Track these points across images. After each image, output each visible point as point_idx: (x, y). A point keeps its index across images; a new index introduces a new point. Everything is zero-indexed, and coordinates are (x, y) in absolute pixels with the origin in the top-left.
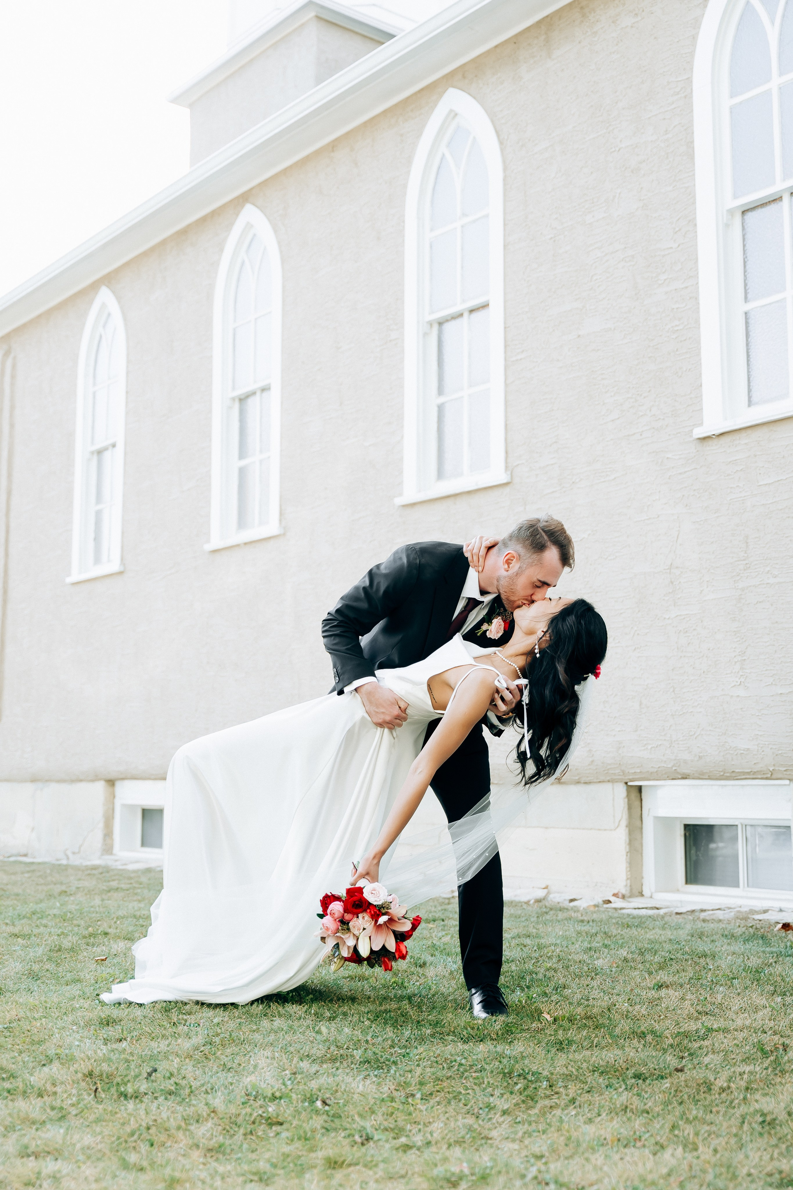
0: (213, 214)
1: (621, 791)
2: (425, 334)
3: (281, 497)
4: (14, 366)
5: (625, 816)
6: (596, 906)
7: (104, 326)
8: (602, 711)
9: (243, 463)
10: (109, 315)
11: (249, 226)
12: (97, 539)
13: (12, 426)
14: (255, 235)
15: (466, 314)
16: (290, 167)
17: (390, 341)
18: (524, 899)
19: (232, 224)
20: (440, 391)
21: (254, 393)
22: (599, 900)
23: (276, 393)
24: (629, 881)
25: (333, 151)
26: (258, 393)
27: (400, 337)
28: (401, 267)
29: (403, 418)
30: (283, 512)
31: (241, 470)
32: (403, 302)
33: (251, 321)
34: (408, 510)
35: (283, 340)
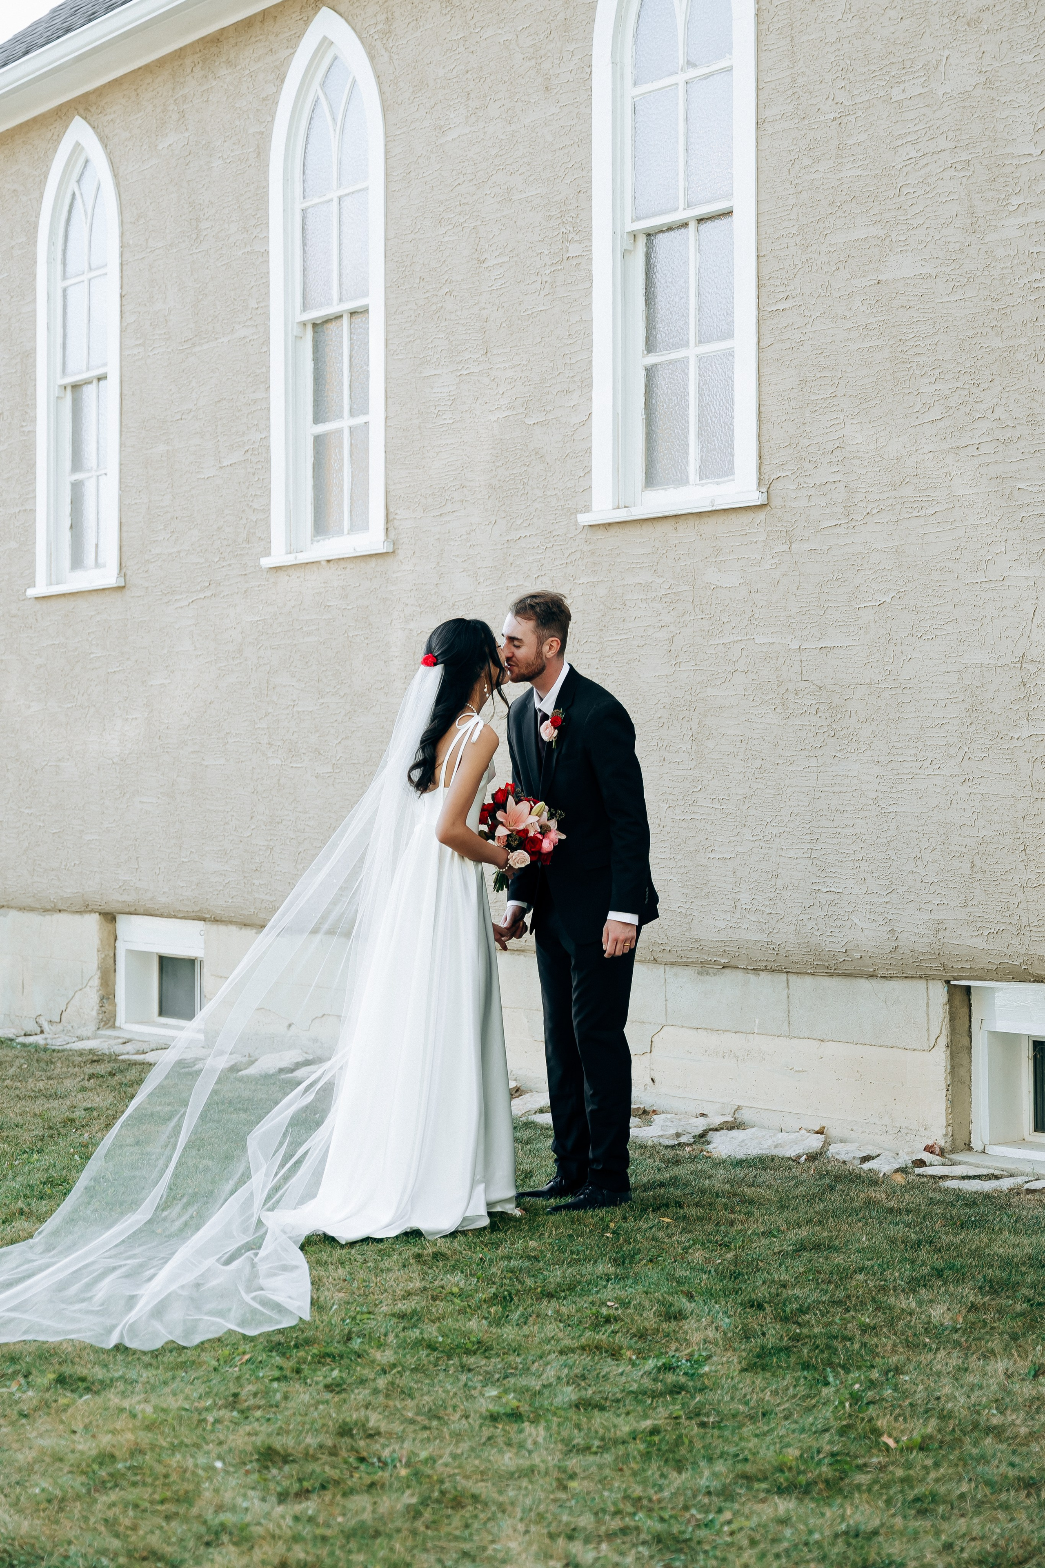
1: (939, 993)
2: (625, 253)
3: (387, 493)
5: (945, 1031)
6: (902, 1170)
7: (78, 182)
8: (911, 872)
9: (321, 429)
10: (87, 161)
11: (326, 43)
12: (76, 527)
14: (336, 58)
15: (692, 225)
17: (568, 259)
18: (791, 1153)
19: (299, 36)
20: (650, 346)
21: (338, 318)
22: (905, 1159)
23: (376, 322)
24: (950, 1128)
26: (346, 319)
27: (585, 254)
28: (585, 141)
29: (590, 386)
30: (391, 517)
31: (318, 440)
32: (590, 198)
33: (331, 200)
34: (600, 534)
35: (386, 239)
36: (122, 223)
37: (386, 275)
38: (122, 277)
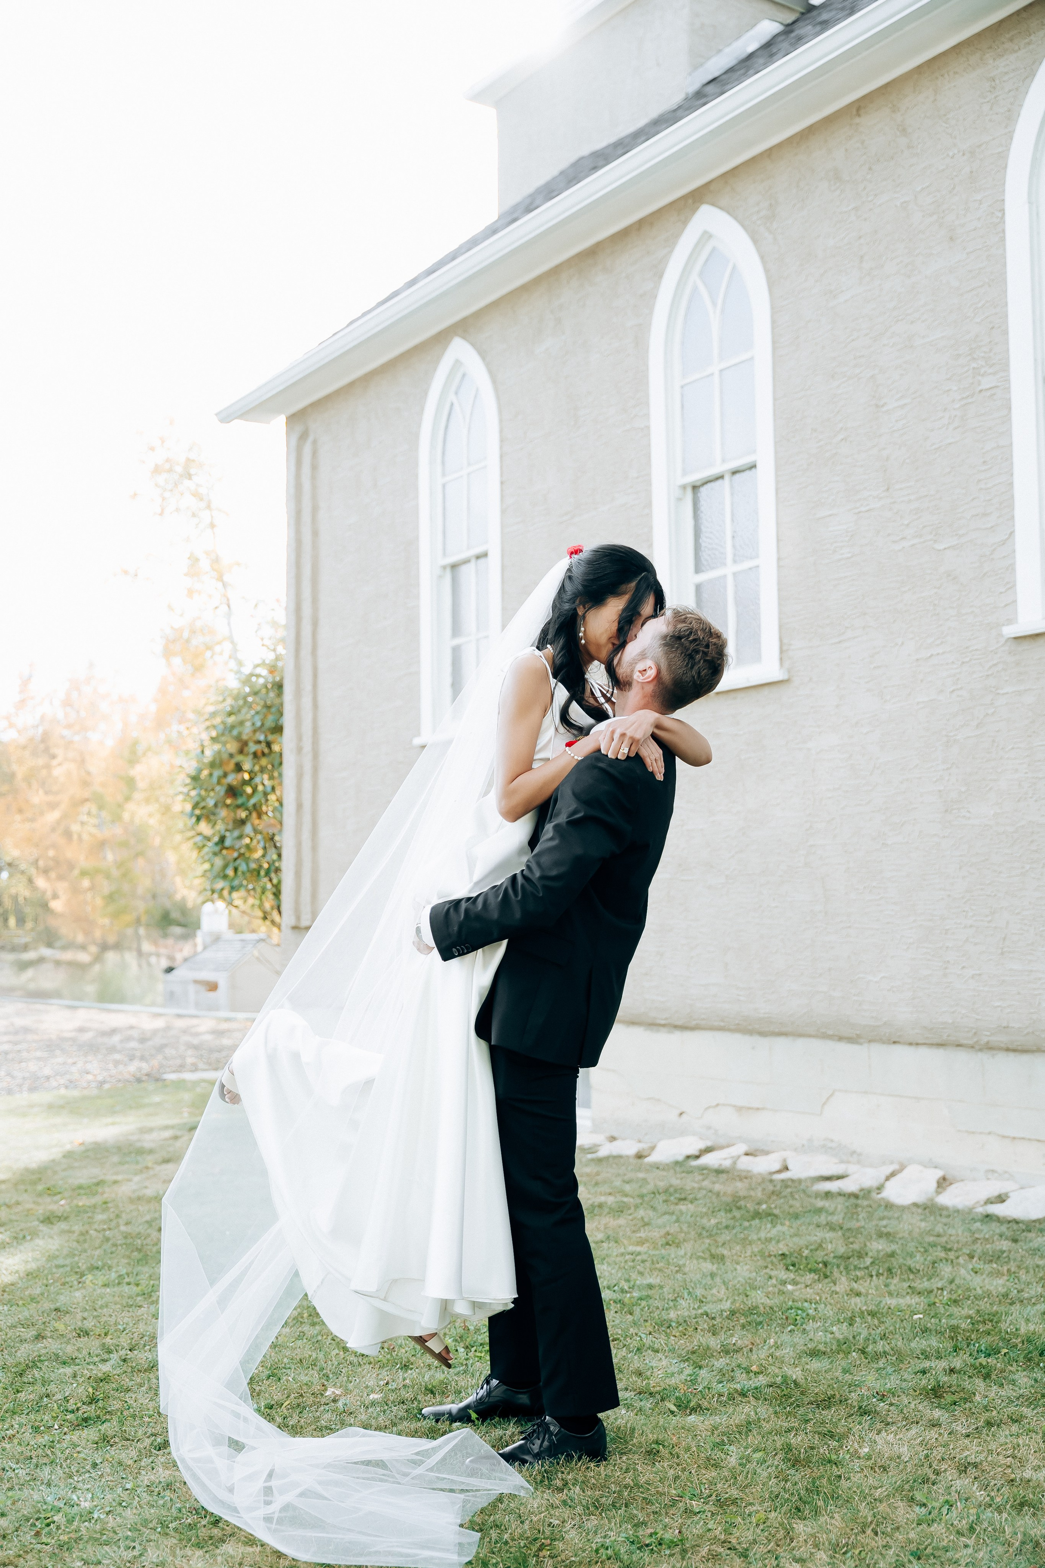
0: (641, 224)
3: (781, 627)
4: (315, 453)
7: (456, 393)
9: (701, 577)
10: (464, 375)
11: (706, 236)
12: (456, 684)
13: (315, 533)
14: (714, 249)
16: (779, 146)
17: (981, 391)
19: (677, 236)
21: (721, 477)
23: (766, 474)
25: (859, 115)
26: (727, 477)
27: (999, 384)
28: (999, 280)
29: (1012, 507)
30: (785, 648)
31: (698, 588)
32: (1006, 333)
33: (712, 374)
34: (1026, 645)
35: (775, 399)
36: (501, 421)
37: (775, 430)
38: (501, 467)
